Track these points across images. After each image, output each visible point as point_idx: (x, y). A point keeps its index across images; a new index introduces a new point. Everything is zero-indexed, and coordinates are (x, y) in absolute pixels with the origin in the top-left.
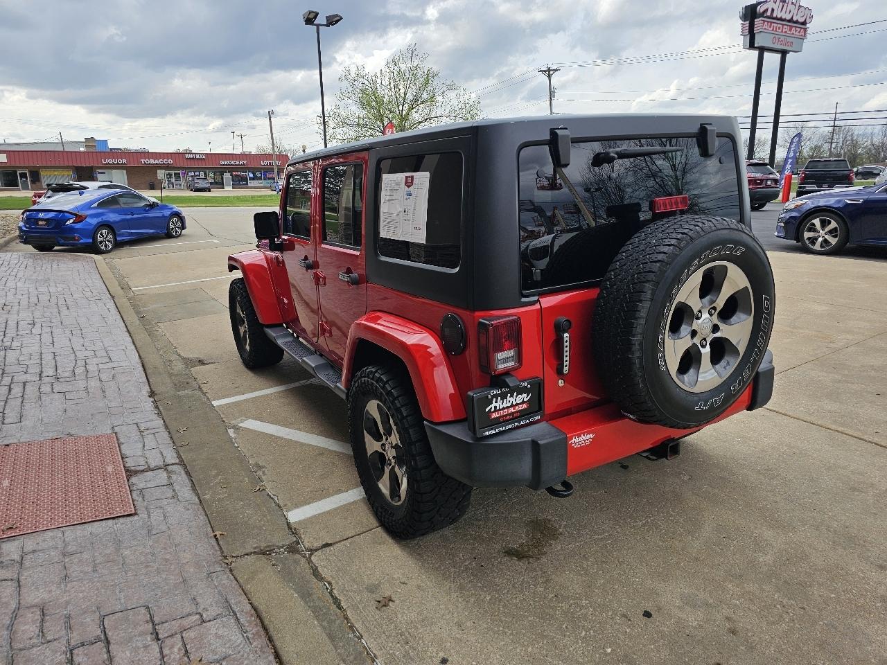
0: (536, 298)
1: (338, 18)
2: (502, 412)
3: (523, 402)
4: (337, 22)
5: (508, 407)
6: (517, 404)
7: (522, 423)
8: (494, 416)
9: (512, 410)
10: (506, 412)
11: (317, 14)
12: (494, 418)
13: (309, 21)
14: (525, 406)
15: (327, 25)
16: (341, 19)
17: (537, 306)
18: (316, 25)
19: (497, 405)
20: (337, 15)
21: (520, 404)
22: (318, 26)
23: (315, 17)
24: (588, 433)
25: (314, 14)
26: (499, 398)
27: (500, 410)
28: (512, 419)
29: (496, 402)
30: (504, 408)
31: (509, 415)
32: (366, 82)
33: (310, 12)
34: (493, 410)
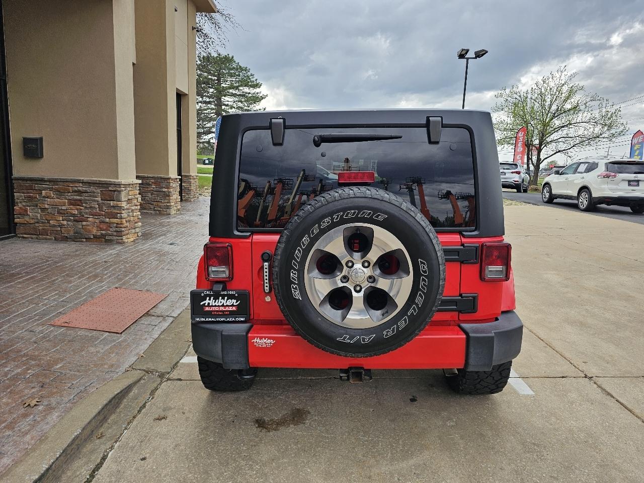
0: (248, 234)
1: (484, 52)
2: (214, 308)
3: (233, 305)
4: (483, 55)
5: (219, 306)
6: (227, 306)
7: (228, 319)
8: (207, 309)
9: (222, 308)
10: (216, 309)
11: (468, 51)
12: (207, 311)
13: (461, 56)
14: (234, 308)
15: (476, 58)
16: (487, 52)
17: (250, 240)
18: (466, 58)
19: (210, 302)
20: (483, 50)
21: (230, 306)
22: (468, 59)
23: (466, 53)
24: (269, 338)
25: (466, 51)
26: (212, 298)
27: (212, 306)
28: (221, 315)
29: (210, 300)
30: (215, 306)
31: (221, 311)
32: (518, 97)
33: (463, 50)
34: (206, 305)
